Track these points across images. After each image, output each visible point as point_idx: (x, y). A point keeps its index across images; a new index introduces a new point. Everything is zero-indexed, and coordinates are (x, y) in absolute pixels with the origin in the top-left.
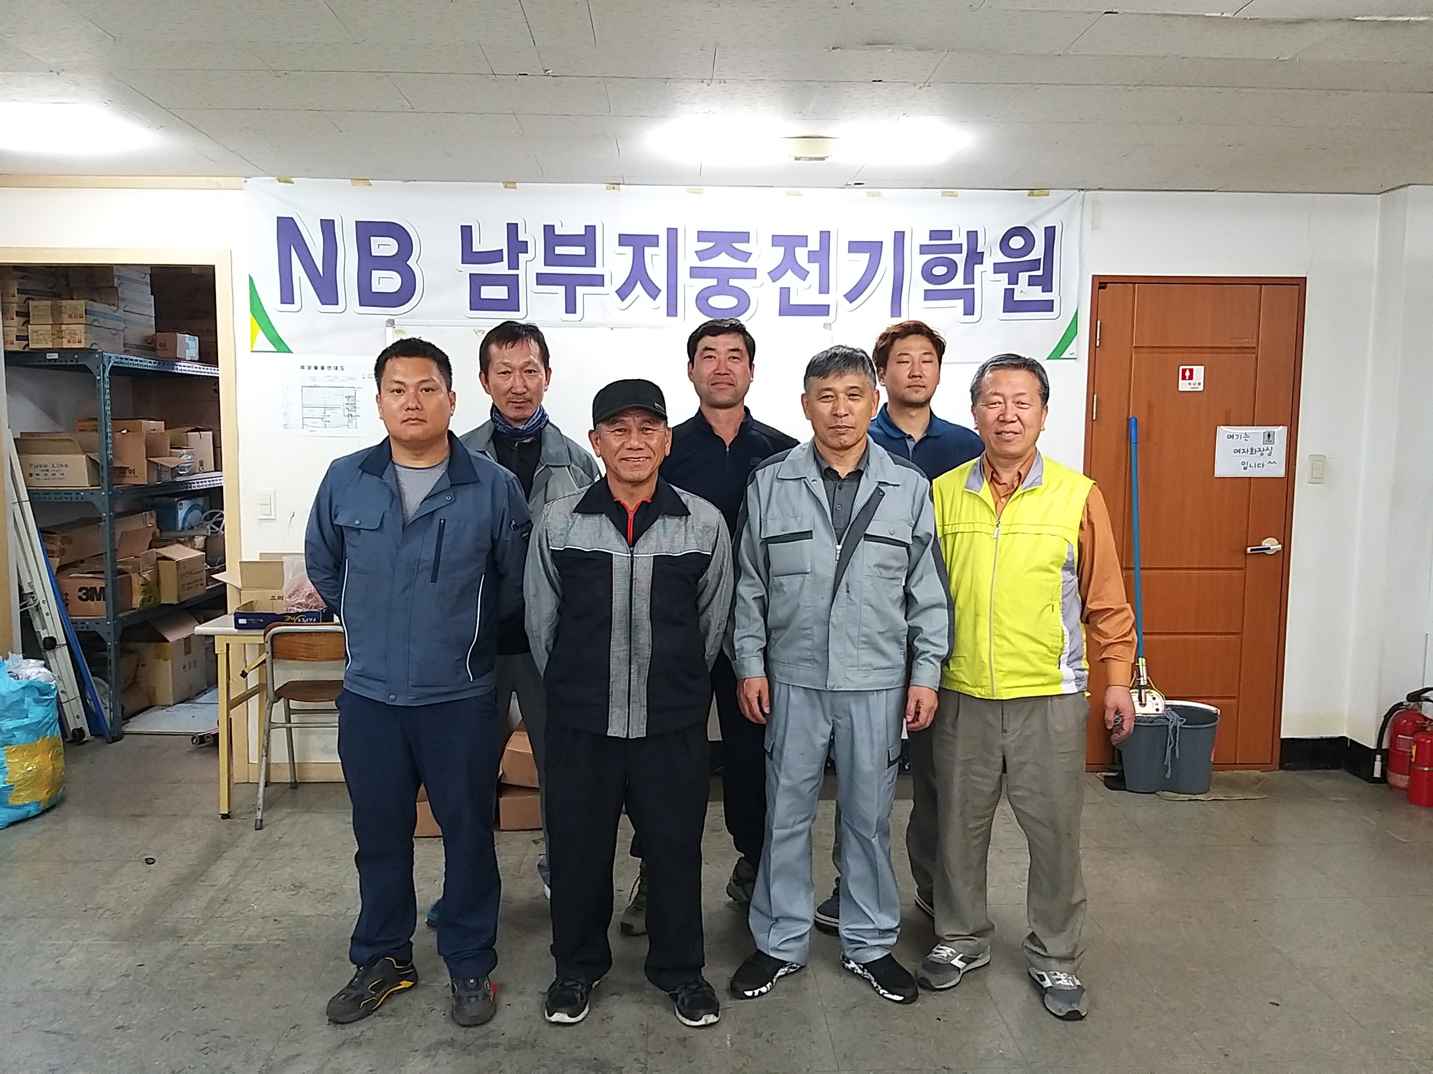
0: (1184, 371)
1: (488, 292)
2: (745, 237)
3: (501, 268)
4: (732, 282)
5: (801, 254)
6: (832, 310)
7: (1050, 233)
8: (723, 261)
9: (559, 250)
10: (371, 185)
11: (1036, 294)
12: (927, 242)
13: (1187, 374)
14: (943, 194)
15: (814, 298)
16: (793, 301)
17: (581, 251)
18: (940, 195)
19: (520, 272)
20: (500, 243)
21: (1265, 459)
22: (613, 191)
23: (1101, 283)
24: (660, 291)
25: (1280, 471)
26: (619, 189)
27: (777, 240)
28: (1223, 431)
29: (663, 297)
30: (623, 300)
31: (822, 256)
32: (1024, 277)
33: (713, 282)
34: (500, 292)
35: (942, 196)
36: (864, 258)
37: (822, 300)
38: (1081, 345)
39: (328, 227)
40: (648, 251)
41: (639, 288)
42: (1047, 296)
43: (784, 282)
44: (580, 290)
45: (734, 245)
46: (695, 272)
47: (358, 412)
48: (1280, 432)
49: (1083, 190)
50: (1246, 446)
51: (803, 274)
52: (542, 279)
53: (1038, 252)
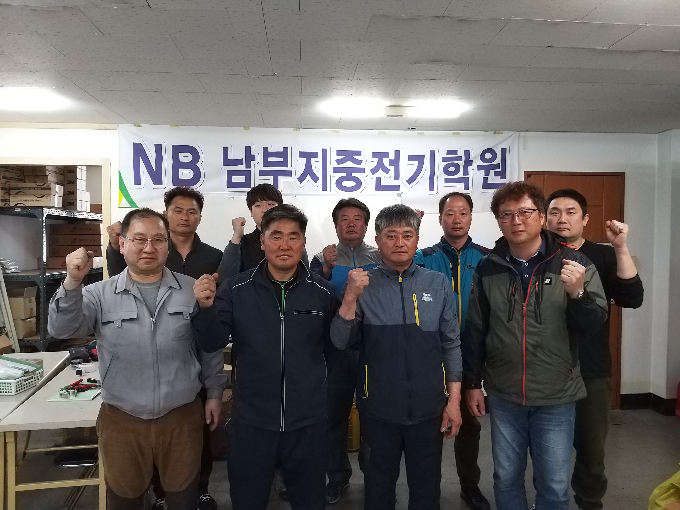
1: (236, 179)
2: (359, 153)
3: (242, 168)
4: (353, 175)
5: (386, 162)
6: (401, 188)
7: (504, 151)
8: (349, 164)
9: (270, 159)
10: (179, 128)
11: (498, 180)
14: (454, 133)
15: (392, 182)
16: (382, 183)
17: (281, 159)
18: (452, 134)
19: (251, 170)
20: (242, 155)
22: (297, 132)
24: (318, 178)
26: (299, 131)
27: (375, 155)
29: (320, 181)
30: (301, 183)
31: (395, 162)
33: (344, 174)
34: (242, 179)
36: (416, 163)
37: (396, 183)
40: (313, 160)
41: (308, 177)
43: (378, 174)
44: (280, 178)
45: (354, 157)
46: (336, 170)
49: (519, 131)
51: (387, 171)
52: (262, 173)
53: (498, 160)
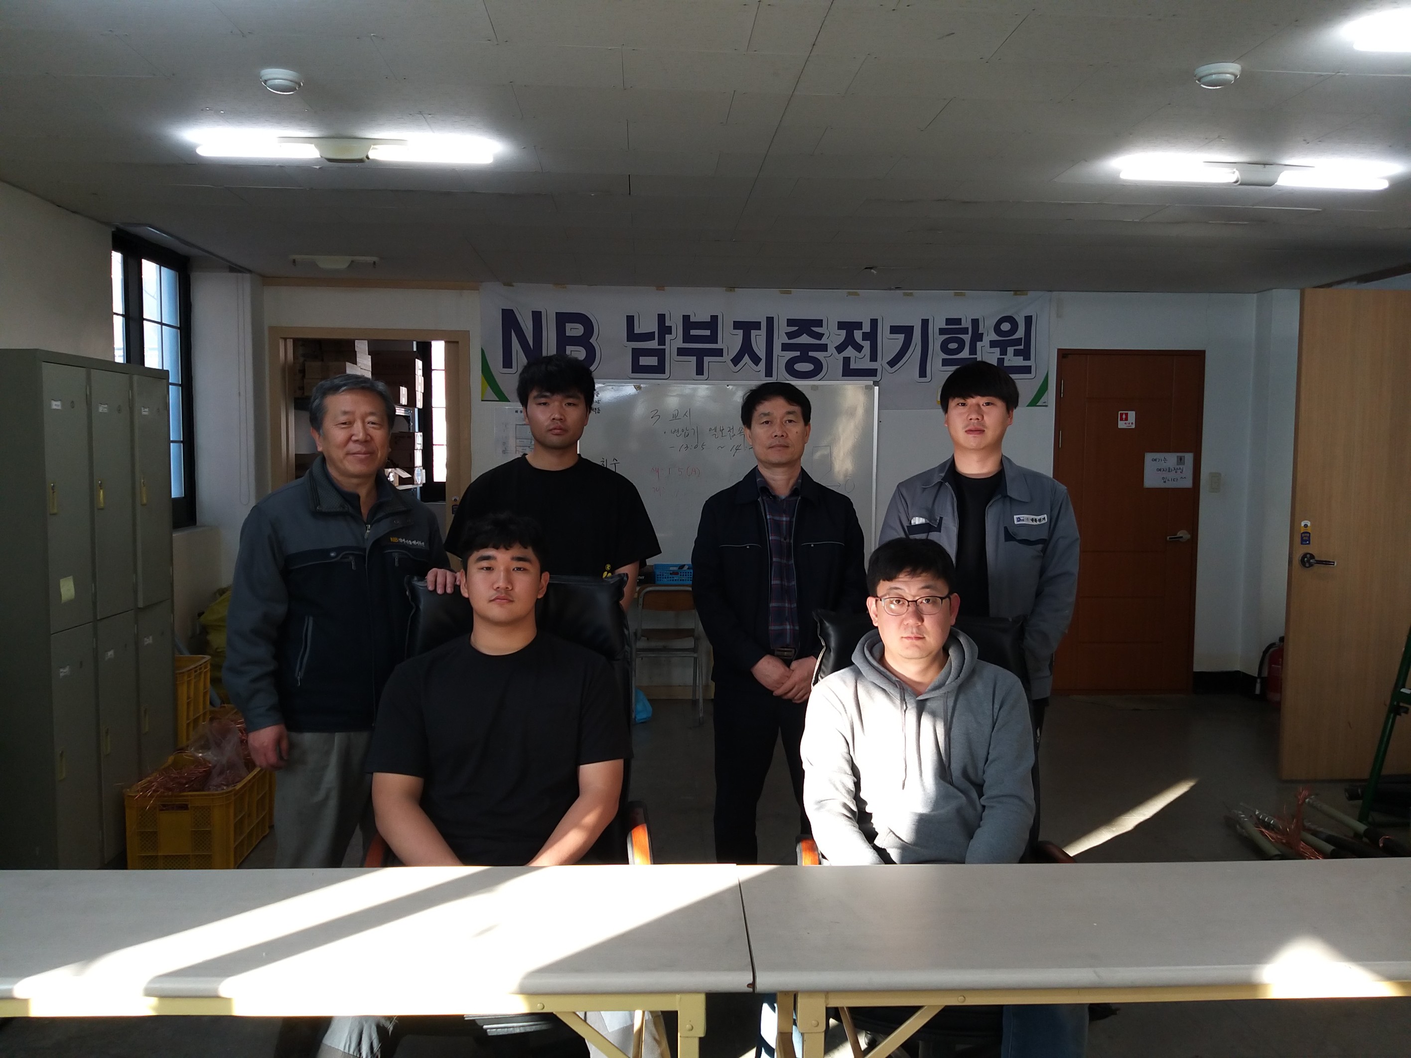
0: (1122, 414)
2: (819, 323)
3: (653, 344)
7: (1029, 320)
8: (805, 339)
9: (693, 332)
10: (566, 288)
11: (1019, 361)
12: (944, 326)
13: (1124, 416)
14: (956, 294)
15: (867, 364)
16: (853, 366)
17: (708, 333)
18: (953, 295)
19: (667, 347)
20: (653, 327)
21: (1178, 476)
22: (731, 293)
23: (1064, 355)
24: (761, 359)
25: (1188, 483)
27: (841, 325)
28: (1149, 457)
29: (763, 364)
30: (735, 366)
31: (872, 336)
35: (955, 295)
36: (901, 337)
38: (1051, 396)
39: (537, 317)
40: (754, 333)
41: (746, 358)
42: (1027, 363)
45: (814, 329)
46: (785, 347)
48: (1189, 457)
49: (1049, 291)
50: (1166, 466)
52: (681, 352)
53: (1020, 333)
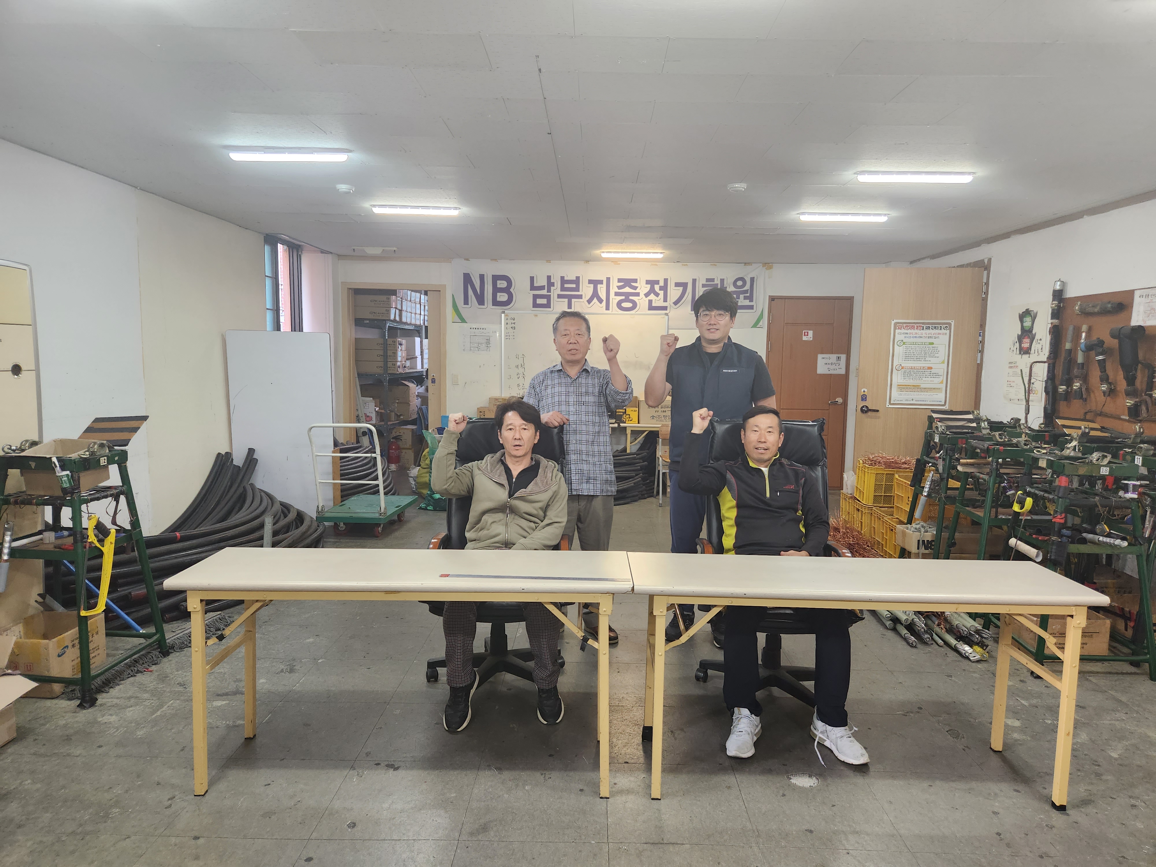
0: (805, 332)
1: (539, 301)
2: (635, 281)
3: (544, 292)
4: (631, 298)
5: (657, 288)
6: (668, 309)
7: (752, 280)
8: (627, 290)
9: (566, 286)
10: (498, 261)
11: (747, 303)
12: (705, 283)
13: (806, 334)
15: (662, 304)
16: (654, 305)
17: (574, 286)
19: (551, 294)
20: (544, 283)
21: (837, 367)
22: (586, 264)
23: (772, 299)
24: (603, 301)
25: (843, 371)
26: (589, 263)
27: (648, 282)
28: (820, 356)
29: (604, 303)
30: (589, 304)
31: (664, 288)
32: (742, 296)
33: (623, 297)
34: (544, 301)
35: (711, 266)
36: (681, 289)
37: (665, 304)
38: (765, 322)
39: (482, 277)
40: (599, 286)
41: (595, 300)
42: (751, 304)
43: (650, 298)
44: (573, 300)
45: (632, 284)
46: (617, 294)
47: (491, 345)
48: (843, 357)
49: (763, 264)
50: (830, 362)
51: (657, 295)
52: (559, 296)
53: (747, 287)
